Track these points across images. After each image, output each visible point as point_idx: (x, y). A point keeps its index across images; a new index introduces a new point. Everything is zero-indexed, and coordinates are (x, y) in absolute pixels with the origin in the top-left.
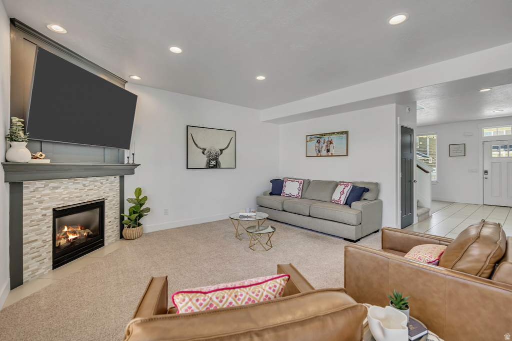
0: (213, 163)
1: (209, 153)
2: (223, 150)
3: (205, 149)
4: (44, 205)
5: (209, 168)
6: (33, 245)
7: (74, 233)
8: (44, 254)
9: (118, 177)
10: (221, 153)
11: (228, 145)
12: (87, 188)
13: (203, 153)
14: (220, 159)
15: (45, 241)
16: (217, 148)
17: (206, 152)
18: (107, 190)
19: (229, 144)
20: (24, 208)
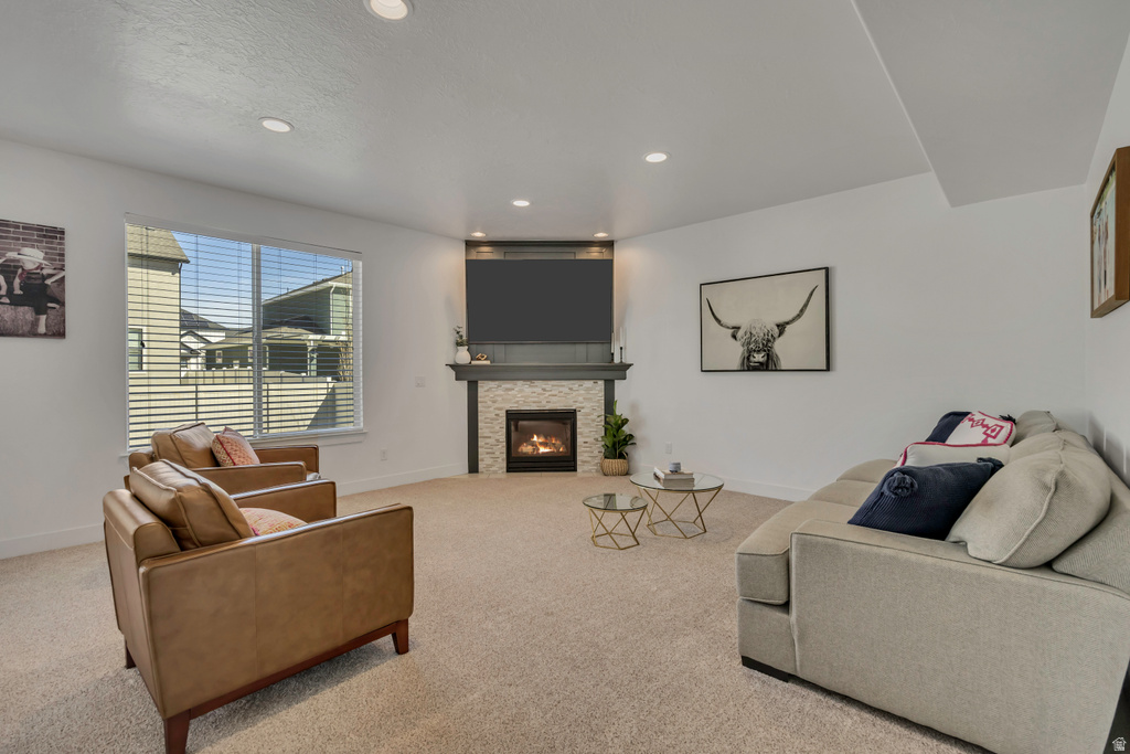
0: (759, 357)
1: (748, 334)
2: (788, 323)
3: (739, 328)
4: (497, 405)
5: (748, 370)
6: (488, 440)
7: (545, 444)
8: (497, 453)
9: (601, 383)
10: (781, 334)
11: (802, 311)
12: (548, 394)
13: (734, 337)
14: (779, 347)
15: (497, 441)
16: (770, 322)
17: (740, 334)
18: (581, 399)
19: (806, 305)
20: (479, 405)
